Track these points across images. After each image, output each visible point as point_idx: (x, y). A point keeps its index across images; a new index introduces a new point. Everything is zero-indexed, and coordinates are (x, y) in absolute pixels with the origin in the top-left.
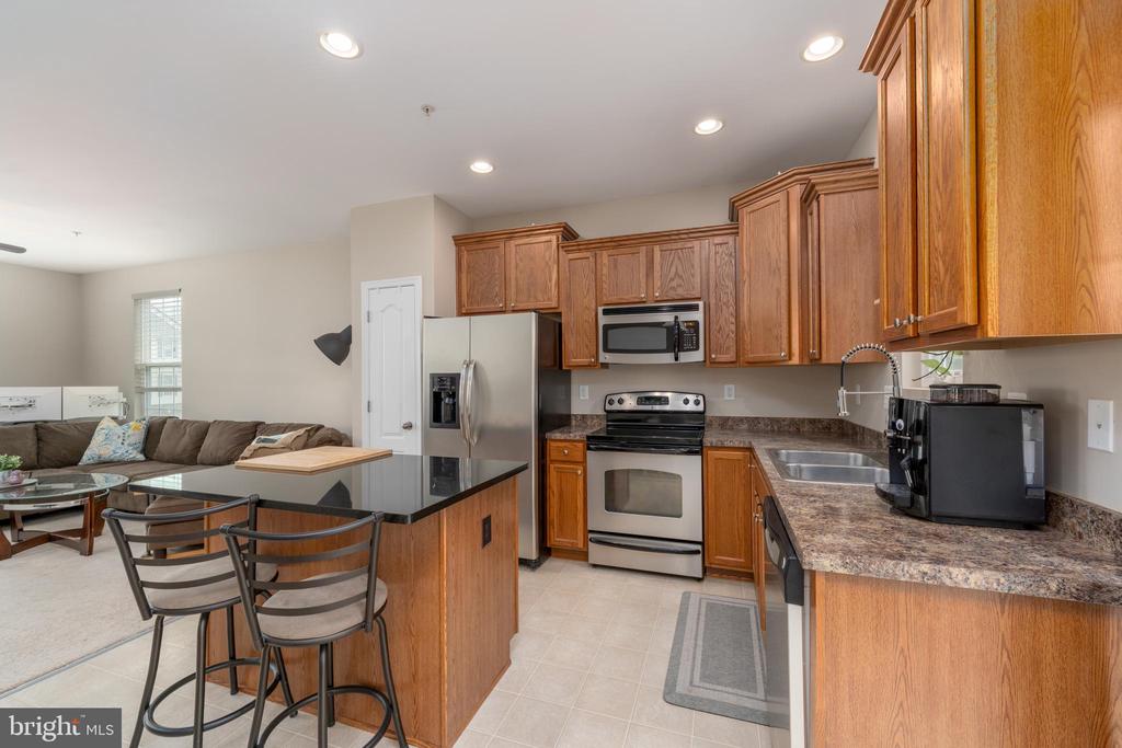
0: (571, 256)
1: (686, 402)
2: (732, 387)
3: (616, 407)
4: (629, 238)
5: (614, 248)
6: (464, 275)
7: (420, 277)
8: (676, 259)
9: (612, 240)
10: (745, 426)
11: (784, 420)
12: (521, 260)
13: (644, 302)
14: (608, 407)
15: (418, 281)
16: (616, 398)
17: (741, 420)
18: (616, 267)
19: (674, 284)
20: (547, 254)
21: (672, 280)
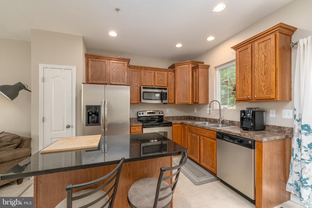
0: (131, 70)
1: (160, 113)
2: (168, 109)
3: (141, 115)
4: (149, 68)
5: (145, 70)
6: (90, 69)
7: (75, 67)
8: (161, 76)
9: (145, 67)
10: (171, 118)
11: (179, 116)
12: (114, 68)
13: (152, 86)
14: (139, 115)
15: (74, 69)
16: (141, 113)
17: (171, 117)
18: (145, 75)
19: (160, 82)
20: (124, 68)
21: (160, 81)
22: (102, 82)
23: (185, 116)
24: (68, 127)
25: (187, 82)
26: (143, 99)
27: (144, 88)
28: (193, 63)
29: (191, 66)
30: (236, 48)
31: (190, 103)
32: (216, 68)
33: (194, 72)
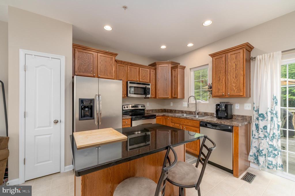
0: (119, 64)
1: (142, 107)
2: (148, 103)
3: (126, 109)
4: (135, 64)
5: (131, 65)
6: (76, 60)
7: (64, 57)
8: (144, 73)
9: (131, 63)
10: (151, 112)
11: (157, 110)
12: (102, 61)
13: (137, 81)
14: (124, 109)
15: (63, 59)
16: (126, 106)
17: (150, 110)
18: (131, 71)
19: (144, 78)
20: (111, 62)
21: (143, 77)
22: (89, 75)
23: (162, 109)
24: (56, 122)
25: (167, 80)
26: (130, 93)
27: (130, 83)
28: (172, 63)
29: (170, 66)
30: (212, 56)
31: (170, 98)
32: (190, 69)
33: (173, 72)
